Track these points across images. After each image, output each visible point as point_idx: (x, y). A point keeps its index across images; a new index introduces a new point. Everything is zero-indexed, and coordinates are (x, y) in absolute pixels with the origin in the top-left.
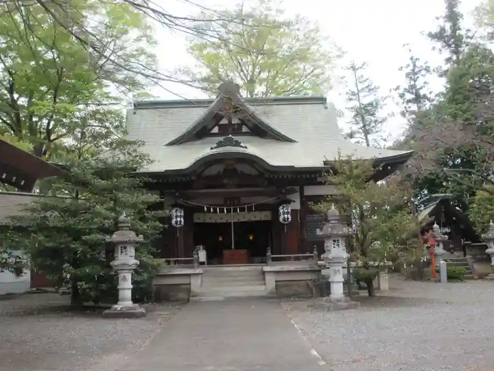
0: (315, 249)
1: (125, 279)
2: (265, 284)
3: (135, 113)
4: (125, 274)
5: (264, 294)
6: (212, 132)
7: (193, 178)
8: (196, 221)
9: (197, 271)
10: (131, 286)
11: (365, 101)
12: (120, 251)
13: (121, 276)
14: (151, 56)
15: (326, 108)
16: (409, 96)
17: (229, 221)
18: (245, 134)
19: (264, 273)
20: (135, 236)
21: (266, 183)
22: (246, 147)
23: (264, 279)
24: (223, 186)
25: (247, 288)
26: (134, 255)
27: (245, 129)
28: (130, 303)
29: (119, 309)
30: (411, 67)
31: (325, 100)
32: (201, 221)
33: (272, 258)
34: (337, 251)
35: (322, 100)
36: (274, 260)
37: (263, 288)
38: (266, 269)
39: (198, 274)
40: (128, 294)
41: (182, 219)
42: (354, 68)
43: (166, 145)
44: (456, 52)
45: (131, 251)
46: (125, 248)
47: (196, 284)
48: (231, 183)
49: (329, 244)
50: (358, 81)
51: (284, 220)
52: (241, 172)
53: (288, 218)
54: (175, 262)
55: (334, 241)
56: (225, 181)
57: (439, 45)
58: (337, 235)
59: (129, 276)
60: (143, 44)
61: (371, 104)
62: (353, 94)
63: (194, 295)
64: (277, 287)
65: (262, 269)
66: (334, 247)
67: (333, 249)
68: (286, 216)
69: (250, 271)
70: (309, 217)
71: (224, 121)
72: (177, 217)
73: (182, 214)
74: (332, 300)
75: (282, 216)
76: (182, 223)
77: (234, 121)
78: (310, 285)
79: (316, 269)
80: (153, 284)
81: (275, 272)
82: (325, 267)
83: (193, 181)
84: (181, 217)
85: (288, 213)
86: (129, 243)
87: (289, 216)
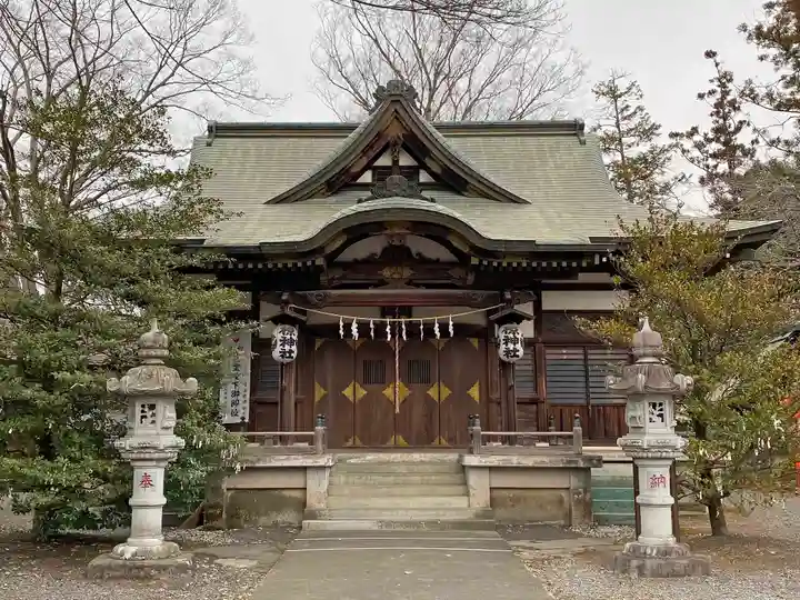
0: (577, 422)
1: (147, 481)
2: (467, 494)
3: (209, 145)
4: (149, 472)
5: (466, 516)
6: (360, 181)
7: (320, 261)
9: (322, 462)
10: (164, 501)
11: (632, 153)
12: (138, 415)
13: (138, 475)
15: (583, 143)
16: (714, 147)
18: (426, 186)
19: (463, 469)
20: (178, 380)
21: (471, 278)
22: (433, 200)
23: (465, 483)
24: (381, 283)
25: (429, 501)
26: (173, 424)
27: (424, 177)
28: (155, 543)
29: (128, 556)
30: (718, 96)
31: (581, 127)
33: (483, 437)
34: (658, 430)
36: (488, 441)
37: (462, 502)
38: (470, 460)
39: (323, 468)
40: (155, 518)
41: (294, 348)
42: (613, 94)
43: (268, 203)
45: (167, 414)
46: (152, 407)
47: (317, 487)
48: (396, 276)
49: (639, 412)
50: (621, 115)
51: (508, 352)
52: (419, 254)
53: (516, 350)
54: (276, 440)
55: (653, 405)
56: (386, 273)
57: (774, 51)
58: (660, 393)
59: (158, 476)
61: (643, 159)
62: (613, 139)
63: (313, 516)
64: (493, 501)
65: (460, 460)
66: (651, 420)
67: (648, 424)
68: (511, 346)
69: (430, 463)
70: (551, 355)
71: (385, 161)
72: (284, 341)
73: (295, 338)
74: (649, 551)
75: (503, 347)
76: (294, 355)
77: (405, 160)
78: (566, 499)
79: (581, 464)
80: (224, 486)
81: (491, 469)
82: (600, 462)
83: (319, 269)
84: (291, 342)
85: (515, 341)
86: (161, 395)
87: (519, 346)
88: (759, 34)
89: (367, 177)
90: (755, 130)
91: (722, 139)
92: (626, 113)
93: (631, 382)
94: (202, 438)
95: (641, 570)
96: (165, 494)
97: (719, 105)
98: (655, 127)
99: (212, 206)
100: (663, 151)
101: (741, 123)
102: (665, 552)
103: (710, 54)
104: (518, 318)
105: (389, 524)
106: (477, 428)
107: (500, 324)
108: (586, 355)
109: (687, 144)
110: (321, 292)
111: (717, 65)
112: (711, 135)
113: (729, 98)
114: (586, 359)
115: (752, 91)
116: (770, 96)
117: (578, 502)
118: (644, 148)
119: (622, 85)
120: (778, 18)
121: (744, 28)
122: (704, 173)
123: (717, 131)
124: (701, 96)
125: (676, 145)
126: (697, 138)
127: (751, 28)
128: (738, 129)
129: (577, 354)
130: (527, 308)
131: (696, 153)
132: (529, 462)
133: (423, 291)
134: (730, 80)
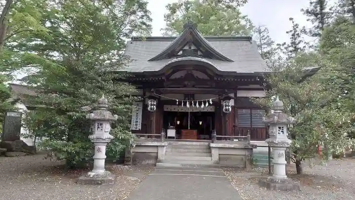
0: (249, 133)
1: (99, 150)
2: (211, 156)
4: (100, 147)
5: (210, 163)
6: (179, 54)
7: (164, 78)
8: (165, 110)
9: (163, 144)
10: (106, 157)
11: (265, 50)
12: (96, 127)
13: (97, 148)
14: (148, 26)
15: (251, 43)
16: (291, 49)
17: (187, 111)
19: (210, 148)
20: (111, 115)
21: (214, 85)
22: (202, 58)
23: (210, 152)
24: (185, 86)
25: (198, 158)
26: (109, 130)
27: (199, 53)
28: (102, 171)
29: (92, 176)
30: (293, 32)
31: (251, 38)
32: (169, 110)
33: (217, 137)
34: (282, 137)
35: (249, 39)
36: (219, 139)
37: (209, 158)
38: (212, 145)
39: (164, 146)
40: (102, 163)
41: (155, 107)
42: (260, 32)
43: (148, 61)
44: (322, 22)
45: (107, 127)
46: (101, 124)
47: (162, 153)
48: (189, 84)
49: (275, 130)
50: (262, 38)
51: (226, 110)
52: (197, 77)
54: (149, 137)
55: (280, 128)
56: (186, 83)
57: (313, 17)
58: (282, 123)
59: (103, 149)
60: (145, 20)
61: (268, 53)
62: (259, 46)
63: (160, 161)
64: (220, 159)
65: (209, 145)
66: (279, 133)
67: (278, 135)
68: (227, 108)
69: (199, 145)
70: (240, 111)
71: (186, 48)
72: (151, 105)
73: (155, 104)
74: (277, 180)
75: (224, 108)
76: (155, 109)
77: (193, 48)
78: (244, 159)
79: (250, 147)
80: (131, 151)
81: (219, 148)
82: (256, 147)
83: (164, 80)
84: (154, 105)
85: (229, 106)
86: (104, 120)
87: (230, 108)
88: (308, 12)
89: (181, 53)
90: (305, 43)
91: (294, 46)
92: (263, 38)
93: (271, 119)
94: (121, 136)
95: (275, 187)
96: (106, 154)
97: (293, 35)
98: (272, 42)
99: (126, 58)
100: (275, 50)
101: (300, 41)
102: (283, 181)
103: (291, 19)
104: (229, 98)
105: (185, 165)
106: (215, 134)
107: (224, 100)
108: (251, 111)
109: (282, 48)
110: (164, 89)
111: (293, 22)
112: (290, 45)
113: (297, 33)
114: (251, 113)
115: (305, 30)
116: (310, 32)
117: (248, 159)
118: (269, 49)
119: (262, 29)
120: (314, 6)
121: (302, 10)
122: (287, 57)
123: (292, 43)
124: (287, 32)
125: (279, 48)
126: (286, 46)
127: (305, 10)
128: (299, 43)
129: (249, 111)
130: (232, 95)
131: (285, 51)
132: (232, 146)
133: (198, 89)
134: (297, 27)
